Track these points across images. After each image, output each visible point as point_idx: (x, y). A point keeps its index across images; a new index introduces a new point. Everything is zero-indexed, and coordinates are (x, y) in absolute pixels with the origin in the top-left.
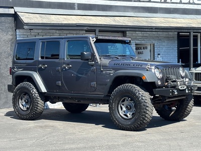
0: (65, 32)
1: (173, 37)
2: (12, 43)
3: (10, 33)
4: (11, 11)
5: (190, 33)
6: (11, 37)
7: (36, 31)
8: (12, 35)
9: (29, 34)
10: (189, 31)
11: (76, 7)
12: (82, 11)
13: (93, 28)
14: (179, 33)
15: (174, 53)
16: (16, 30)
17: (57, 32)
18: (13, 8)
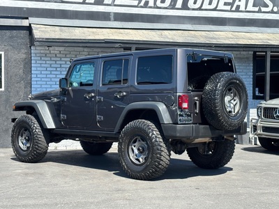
0: (95, 50)
1: (247, 58)
2: (26, 63)
3: (23, 51)
4: (25, 23)
5: (266, 52)
6: (24, 56)
7: (57, 48)
8: (25, 53)
9: (48, 52)
10: (265, 50)
11: (112, 17)
12: (119, 23)
13: (127, 46)
14: (255, 52)
15: (248, 80)
16: (30, 47)
17: (86, 49)
18: (27, 18)
